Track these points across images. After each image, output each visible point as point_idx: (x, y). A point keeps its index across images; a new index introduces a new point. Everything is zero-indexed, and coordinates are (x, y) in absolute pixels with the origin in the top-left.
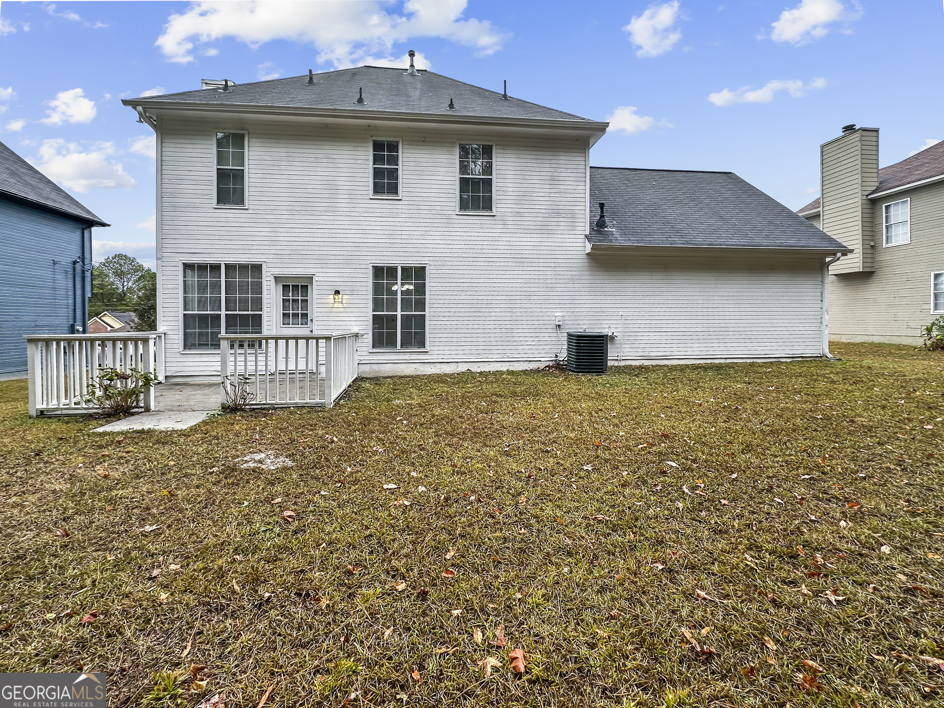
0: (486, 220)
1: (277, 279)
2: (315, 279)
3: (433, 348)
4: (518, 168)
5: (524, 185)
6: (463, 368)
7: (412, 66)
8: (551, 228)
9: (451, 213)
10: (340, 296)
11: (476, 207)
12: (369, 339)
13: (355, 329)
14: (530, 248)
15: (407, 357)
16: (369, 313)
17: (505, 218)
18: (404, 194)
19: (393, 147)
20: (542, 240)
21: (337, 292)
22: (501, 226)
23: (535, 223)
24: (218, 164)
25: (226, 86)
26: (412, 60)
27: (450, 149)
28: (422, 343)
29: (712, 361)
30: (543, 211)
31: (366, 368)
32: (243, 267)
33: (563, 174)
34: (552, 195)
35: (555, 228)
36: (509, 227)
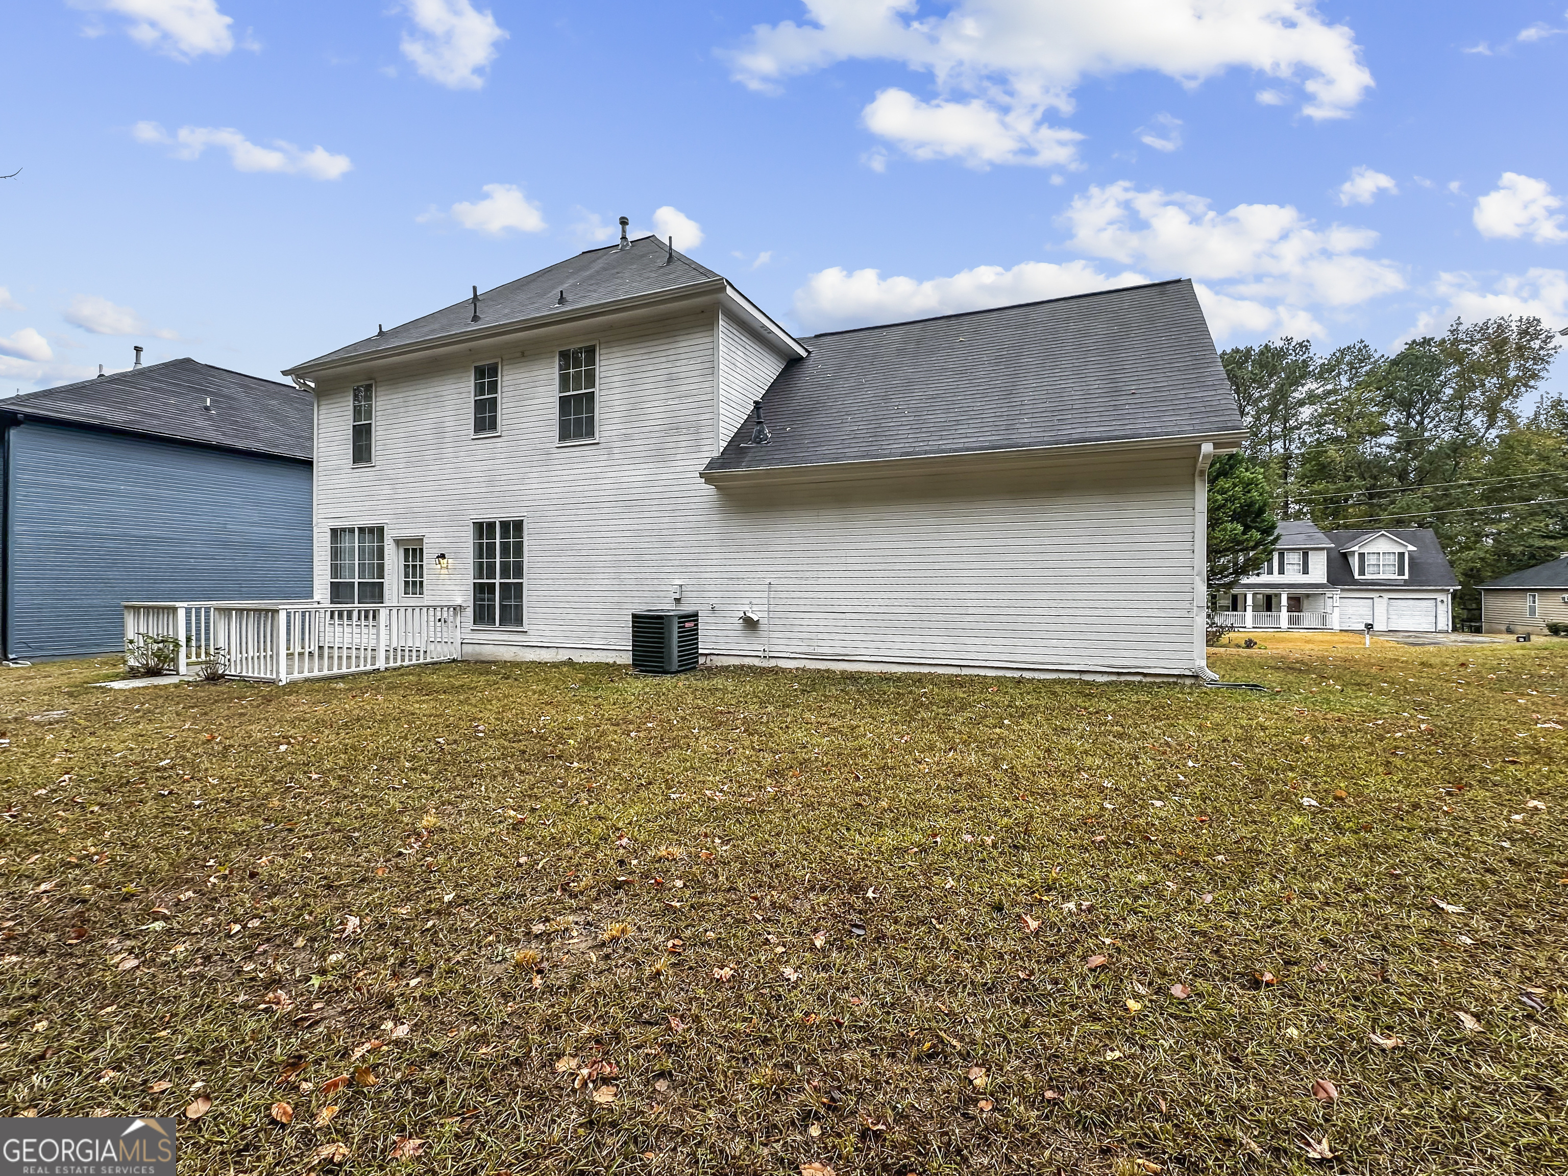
0: (588, 451)
1: (398, 542)
2: (425, 540)
3: (532, 627)
4: (627, 371)
5: (634, 395)
6: (563, 656)
7: (624, 238)
8: (668, 452)
9: (548, 445)
10: (445, 561)
11: (579, 435)
12: (470, 612)
13: (459, 601)
14: (640, 484)
15: (506, 637)
16: (470, 580)
17: (610, 445)
18: (504, 428)
19: (493, 371)
20: (658, 471)
21: (443, 556)
22: (605, 457)
23: (647, 448)
24: (354, 421)
25: (381, 333)
26: (624, 231)
27: (549, 361)
28: (519, 621)
29: (933, 670)
30: (657, 428)
31: (468, 649)
32: (371, 530)
33: (683, 369)
34: (669, 403)
35: (673, 451)
36: (617, 456)
